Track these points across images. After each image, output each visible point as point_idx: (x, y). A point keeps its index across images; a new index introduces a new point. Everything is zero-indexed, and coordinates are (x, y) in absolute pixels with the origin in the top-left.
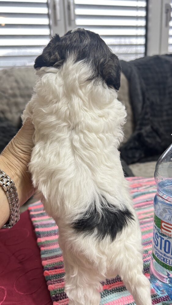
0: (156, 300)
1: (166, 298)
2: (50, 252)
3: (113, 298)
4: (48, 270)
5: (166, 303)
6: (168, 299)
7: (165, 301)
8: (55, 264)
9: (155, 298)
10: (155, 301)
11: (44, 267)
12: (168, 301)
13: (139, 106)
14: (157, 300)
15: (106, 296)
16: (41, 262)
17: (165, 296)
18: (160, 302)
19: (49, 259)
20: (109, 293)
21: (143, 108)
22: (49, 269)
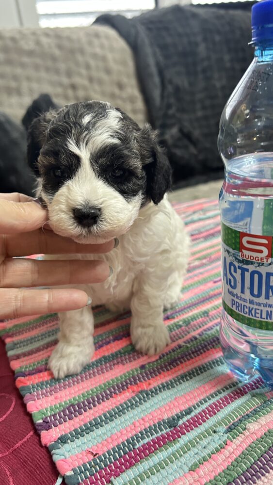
0: (239, 391)
1: (255, 383)
2: (25, 343)
3: (159, 403)
4: (24, 377)
5: (258, 392)
6: (260, 385)
7: (254, 389)
8: (38, 364)
9: (236, 387)
10: (237, 393)
11: (16, 372)
12: (260, 388)
13: (156, 94)
14: (241, 390)
15: (145, 401)
16: (8, 364)
17: (253, 382)
18: (246, 393)
19: (24, 357)
20: (150, 396)
21: (162, 96)
22: (27, 374)
